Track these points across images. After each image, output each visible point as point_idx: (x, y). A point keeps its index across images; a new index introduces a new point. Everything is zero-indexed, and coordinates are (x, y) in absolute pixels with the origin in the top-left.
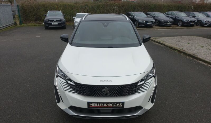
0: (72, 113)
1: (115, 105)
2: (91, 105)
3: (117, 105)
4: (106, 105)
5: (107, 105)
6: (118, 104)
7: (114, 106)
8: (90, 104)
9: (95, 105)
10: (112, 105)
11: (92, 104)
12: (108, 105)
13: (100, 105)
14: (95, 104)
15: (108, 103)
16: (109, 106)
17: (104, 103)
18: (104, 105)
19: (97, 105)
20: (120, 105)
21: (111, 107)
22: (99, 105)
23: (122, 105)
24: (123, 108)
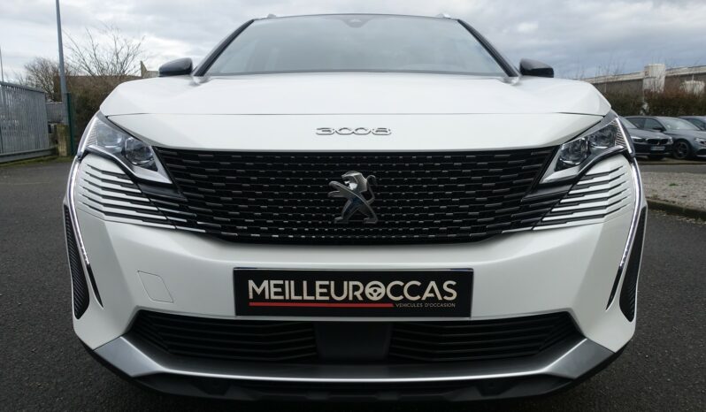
0: (142, 362)
1: (413, 291)
2: (259, 291)
3: (427, 294)
4: (356, 288)
5: (358, 294)
6: (433, 284)
7: (405, 300)
8: (251, 284)
9: (283, 293)
10: (397, 291)
11: (265, 283)
12: (368, 290)
13: (318, 290)
14: (282, 286)
15: (365, 276)
16: (375, 298)
17: (339, 277)
18: (339, 292)
19: (299, 291)
20: (443, 293)
21: (384, 307)
22: (311, 292)
23: (455, 294)
24: (467, 319)
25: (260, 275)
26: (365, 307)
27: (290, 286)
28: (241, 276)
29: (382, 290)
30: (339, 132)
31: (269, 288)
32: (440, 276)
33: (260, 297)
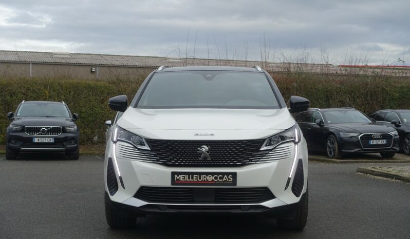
1: (220, 178)
2: (178, 178)
3: (224, 179)
4: (205, 177)
5: (205, 179)
6: (226, 176)
7: (218, 181)
8: (176, 176)
9: (184, 179)
10: (216, 178)
11: (180, 176)
12: (208, 178)
13: (194, 178)
14: (184, 177)
15: (207, 174)
16: (210, 180)
17: (200, 174)
18: (200, 178)
19: (189, 178)
20: (229, 179)
21: (212, 183)
22: (192, 178)
23: (232, 179)
24: (236, 187)
25: (178, 174)
26: (207, 183)
27: (187, 176)
28: (173, 174)
29: (212, 178)
30: (200, 135)
31: (181, 177)
32: (228, 174)
33: (178, 180)
